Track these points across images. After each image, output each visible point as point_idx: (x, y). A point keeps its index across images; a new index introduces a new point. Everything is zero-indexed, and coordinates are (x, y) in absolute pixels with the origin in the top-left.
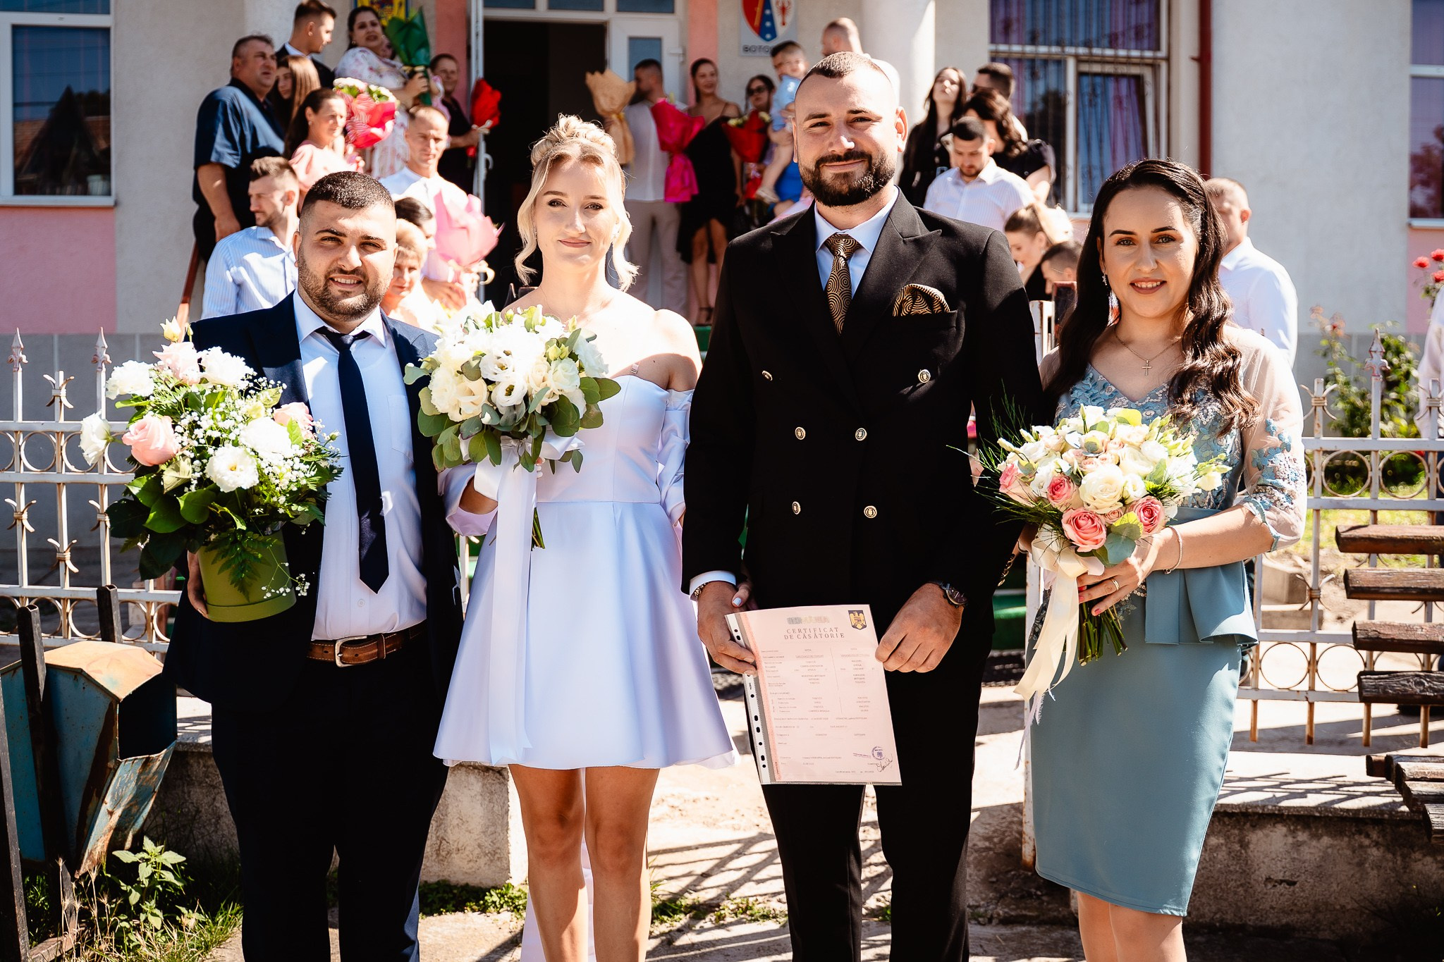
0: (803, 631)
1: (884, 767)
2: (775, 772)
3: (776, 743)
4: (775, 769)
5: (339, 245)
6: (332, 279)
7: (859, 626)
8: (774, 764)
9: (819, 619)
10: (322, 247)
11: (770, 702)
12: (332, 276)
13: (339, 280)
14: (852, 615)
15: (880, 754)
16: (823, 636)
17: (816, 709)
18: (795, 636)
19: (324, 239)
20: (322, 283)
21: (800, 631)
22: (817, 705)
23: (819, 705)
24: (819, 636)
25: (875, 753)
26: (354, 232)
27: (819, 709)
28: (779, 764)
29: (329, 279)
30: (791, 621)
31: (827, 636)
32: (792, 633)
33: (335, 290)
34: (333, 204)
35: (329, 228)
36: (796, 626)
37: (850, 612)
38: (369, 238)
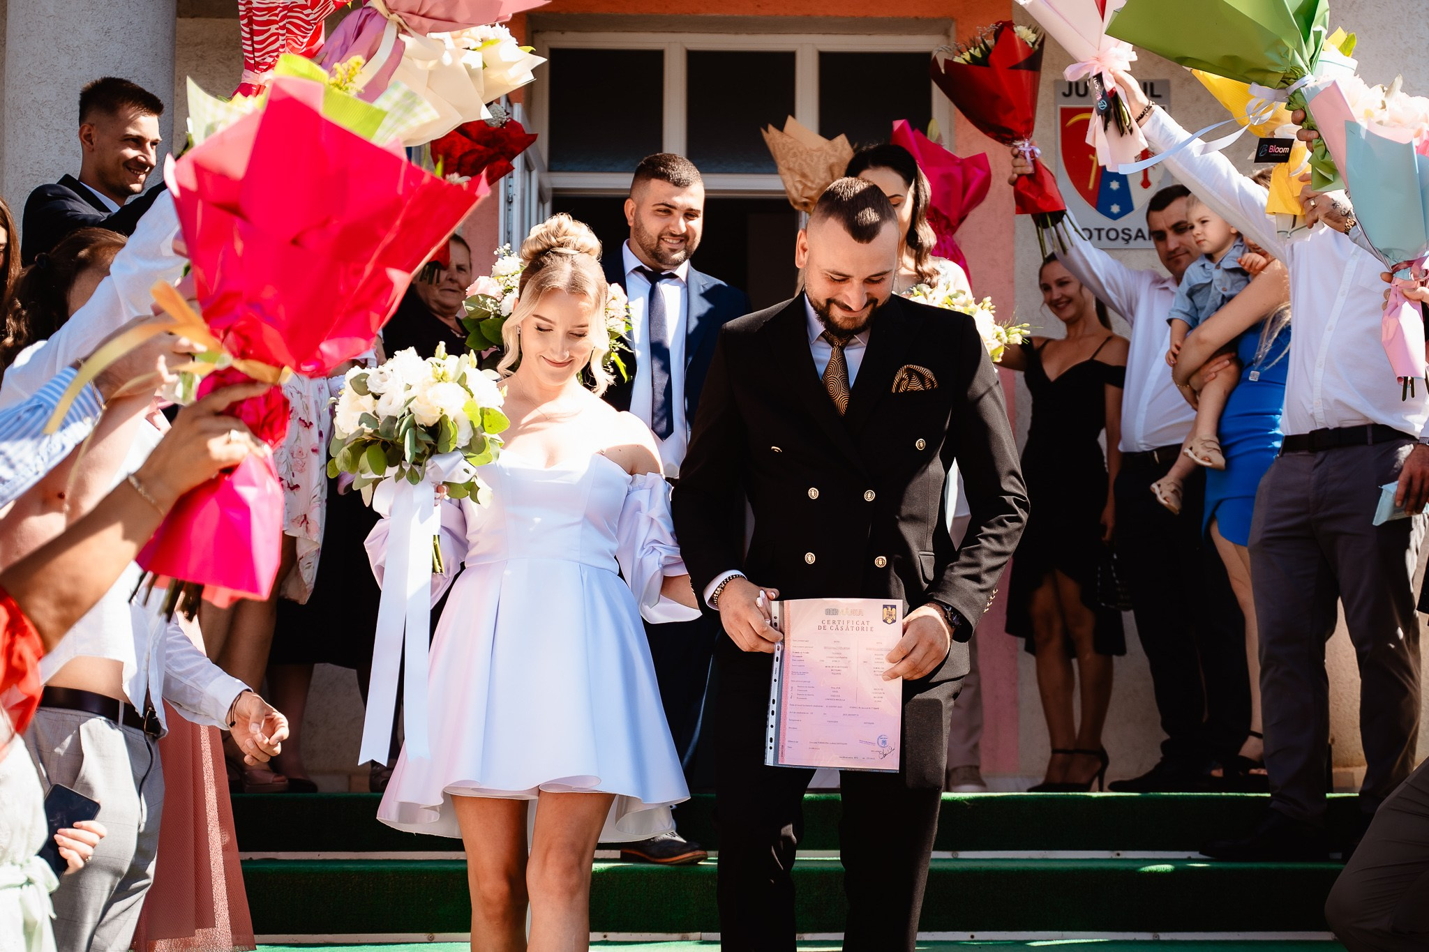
0: (837, 623)
1: (886, 755)
2: (780, 755)
3: (787, 727)
4: (780, 752)
5: (670, 215)
6: (663, 239)
7: (889, 621)
8: (780, 747)
9: (853, 612)
10: (657, 215)
11: (790, 689)
12: (663, 237)
13: (668, 240)
14: (885, 609)
15: (884, 742)
16: (854, 629)
17: (832, 698)
18: (828, 627)
19: (658, 210)
20: (655, 242)
21: (834, 622)
22: (834, 694)
23: (836, 694)
24: (850, 629)
25: (880, 741)
26: (682, 207)
27: (835, 698)
28: (786, 747)
29: (660, 237)
30: (828, 612)
31: (857, 629)
32: (826, 624)
33: (665, 247)
34: (667, 183)
35: (664, 202)
36: (832, 618)
37: (885, 606)
38: (692, 210)
